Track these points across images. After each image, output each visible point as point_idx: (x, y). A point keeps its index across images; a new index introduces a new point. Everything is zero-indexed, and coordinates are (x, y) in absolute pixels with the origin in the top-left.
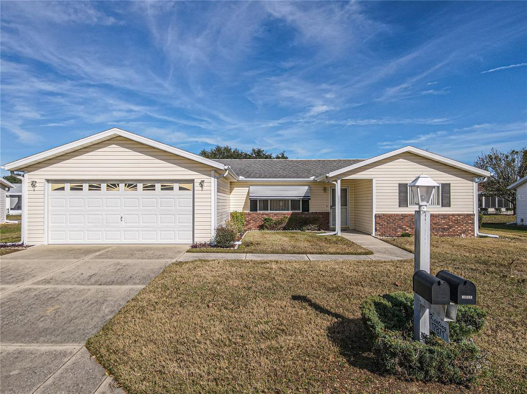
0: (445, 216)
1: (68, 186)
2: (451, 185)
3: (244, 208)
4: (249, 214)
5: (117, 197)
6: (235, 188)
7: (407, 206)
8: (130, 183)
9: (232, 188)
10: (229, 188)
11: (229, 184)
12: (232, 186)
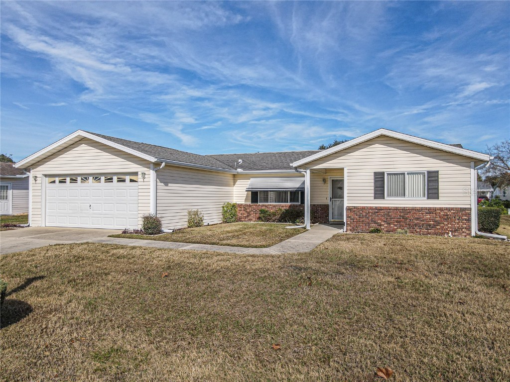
0: (430, 211)
1: (57, 179)
2: (440, 173)
3: (246, 200)
4: (250, 206)
5: (88, 188)
6: (238, 181)
7: (384, 199)
8: (96, 176)
9: (235, 181)
10: (233, 181)
11: (232, 176)
12: (235, 178)
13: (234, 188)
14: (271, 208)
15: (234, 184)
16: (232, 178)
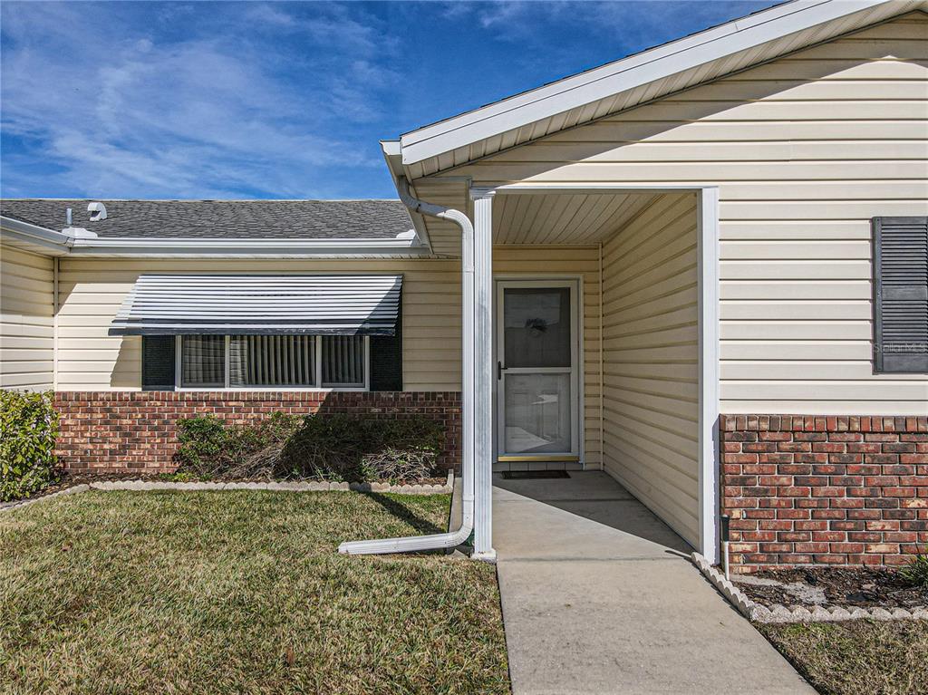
3: (116, 378)
4: (134, 400)
6: (78, 287)
9: (63, 288)
10: (49, 287)
11: (48, 264)
12: (64, 276)
13: (57, 320)
14: (238, 410)
15: (57, 305)
16: (48, 276)
